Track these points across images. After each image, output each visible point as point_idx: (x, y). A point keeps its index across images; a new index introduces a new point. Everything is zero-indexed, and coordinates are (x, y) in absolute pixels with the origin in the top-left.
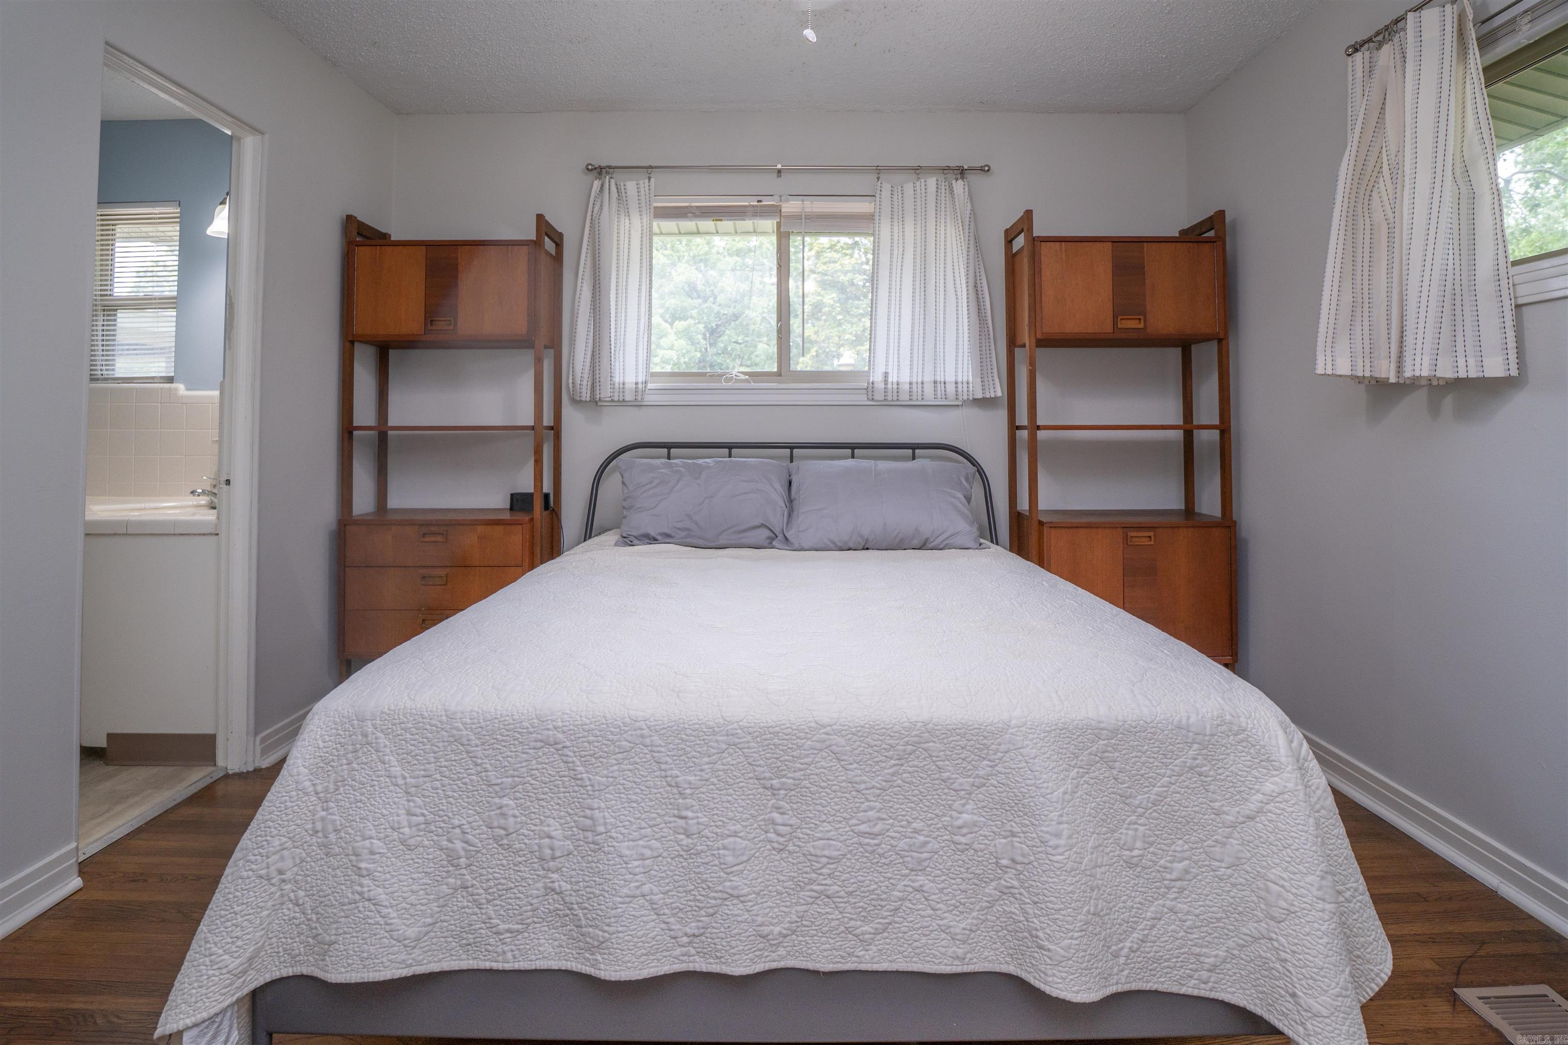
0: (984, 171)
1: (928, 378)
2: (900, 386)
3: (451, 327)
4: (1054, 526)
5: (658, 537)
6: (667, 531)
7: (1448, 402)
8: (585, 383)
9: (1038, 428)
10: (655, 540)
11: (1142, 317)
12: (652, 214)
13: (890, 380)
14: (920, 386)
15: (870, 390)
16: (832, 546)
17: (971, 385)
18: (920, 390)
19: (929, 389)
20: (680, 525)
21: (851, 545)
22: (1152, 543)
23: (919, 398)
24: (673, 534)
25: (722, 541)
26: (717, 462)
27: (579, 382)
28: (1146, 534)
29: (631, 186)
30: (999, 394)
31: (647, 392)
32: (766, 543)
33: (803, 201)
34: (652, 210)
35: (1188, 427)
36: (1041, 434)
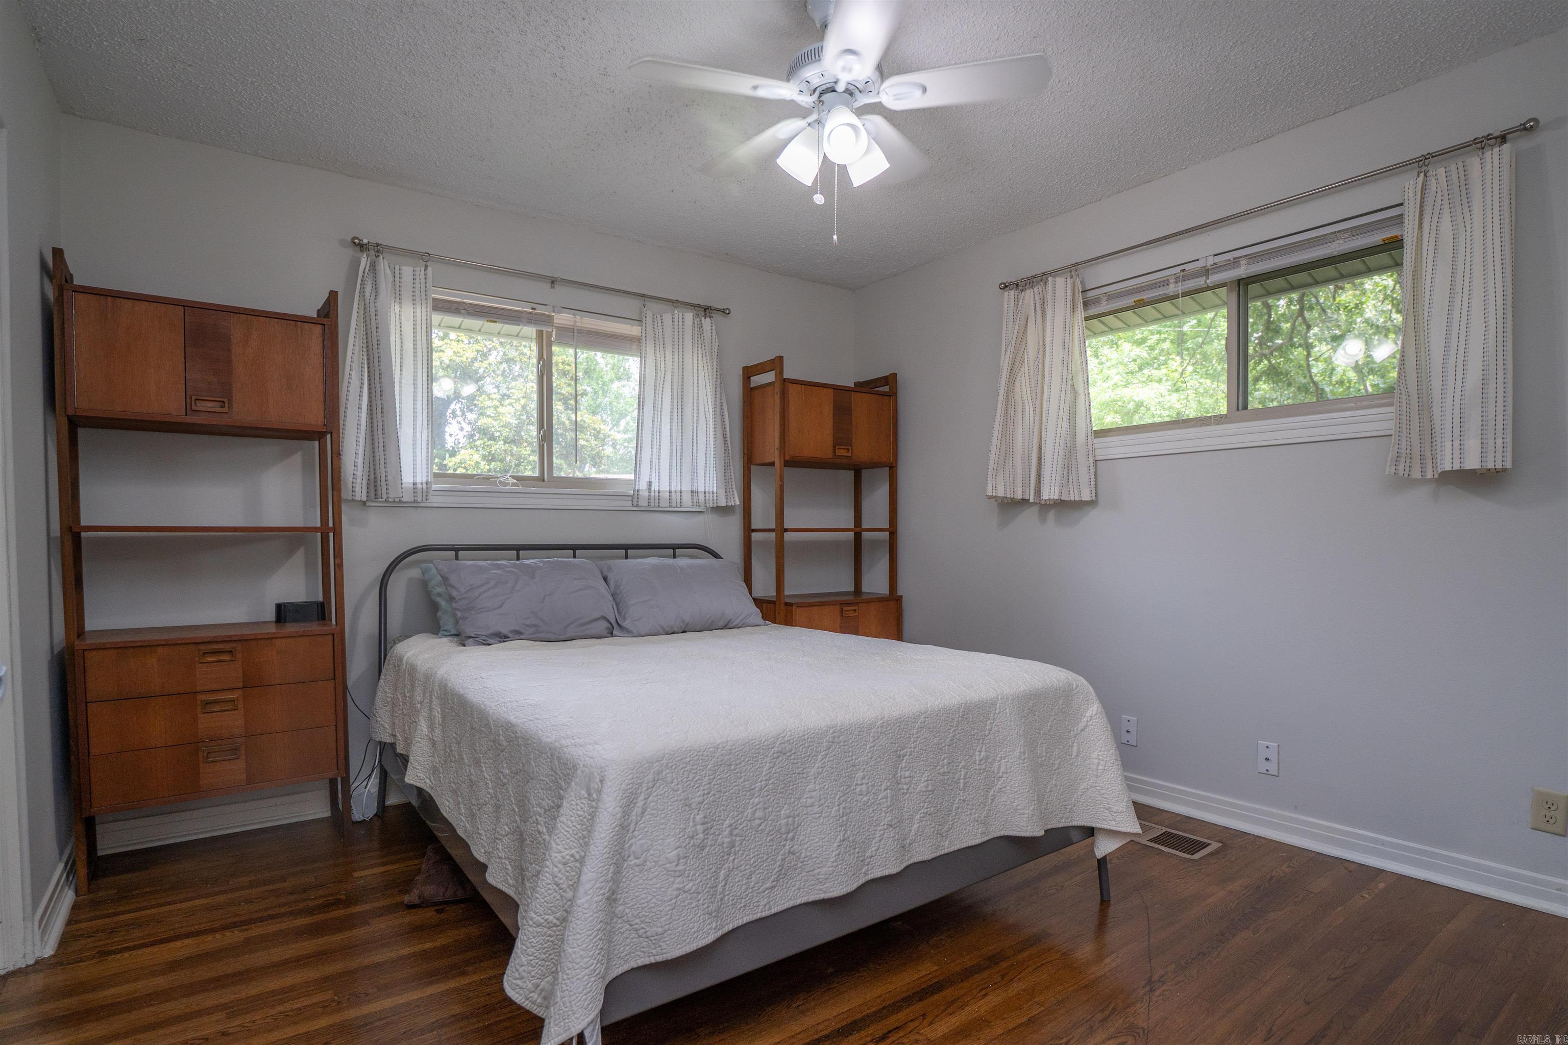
0: (725, 313)
1: (686, 487)
2: (661, 494)
3: (226, 410)
4: (800, 606)
5: (510, 635)
6: (517, 628)
7: (1052, 514)
8: (358, 481)
9: (786, 530)
10: (506, 637)
11: (850, 448)
12: (430, 306)
13: (653, 489)
14: (678, 494)
15: (636, 496)
16: (661, 631)
17: (715, 495)
18: (678, 498)
19: (687, 498)
20: (528, 622)
21: (676, 629)
22: (856, 614)
23: (679, 505)
24: (522, 631)
25: (568, 635)
26: (545, 563)
27: (351, 479)
28: (854, 608)
29: (407, 271)
30: (738, 503)
31: (432, 493)
32: (605, 633)
33: (574, 315)
34: (430, 302)
35: (858, 530)
36: (788, 536)
